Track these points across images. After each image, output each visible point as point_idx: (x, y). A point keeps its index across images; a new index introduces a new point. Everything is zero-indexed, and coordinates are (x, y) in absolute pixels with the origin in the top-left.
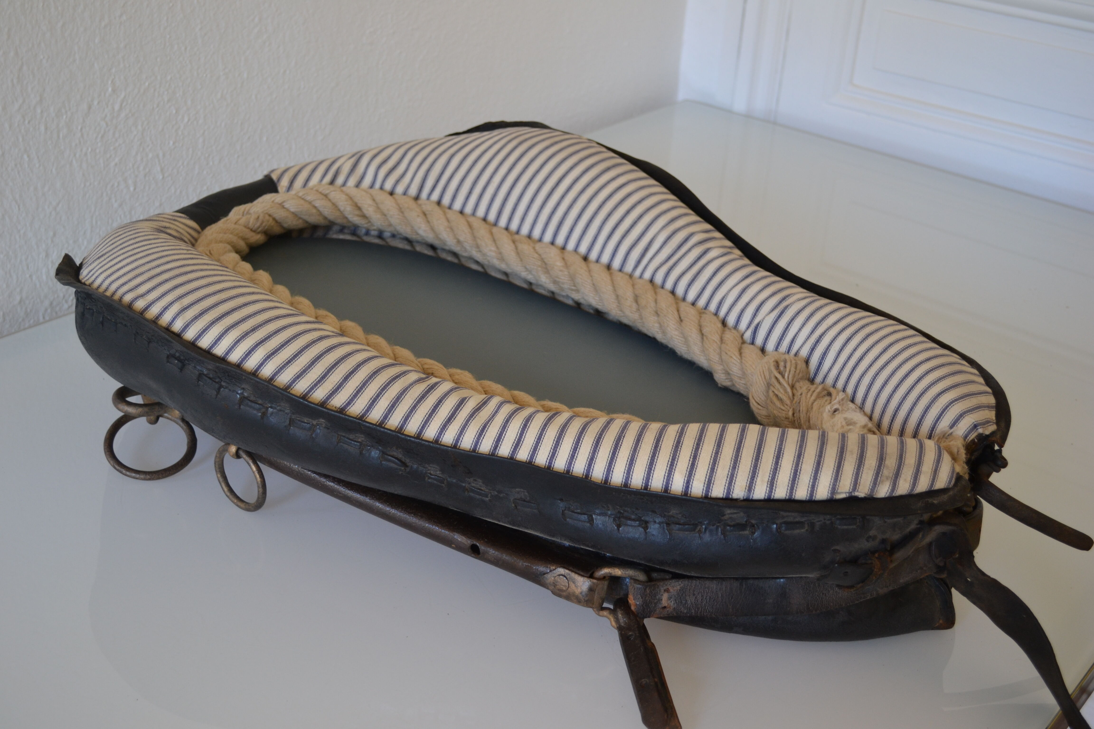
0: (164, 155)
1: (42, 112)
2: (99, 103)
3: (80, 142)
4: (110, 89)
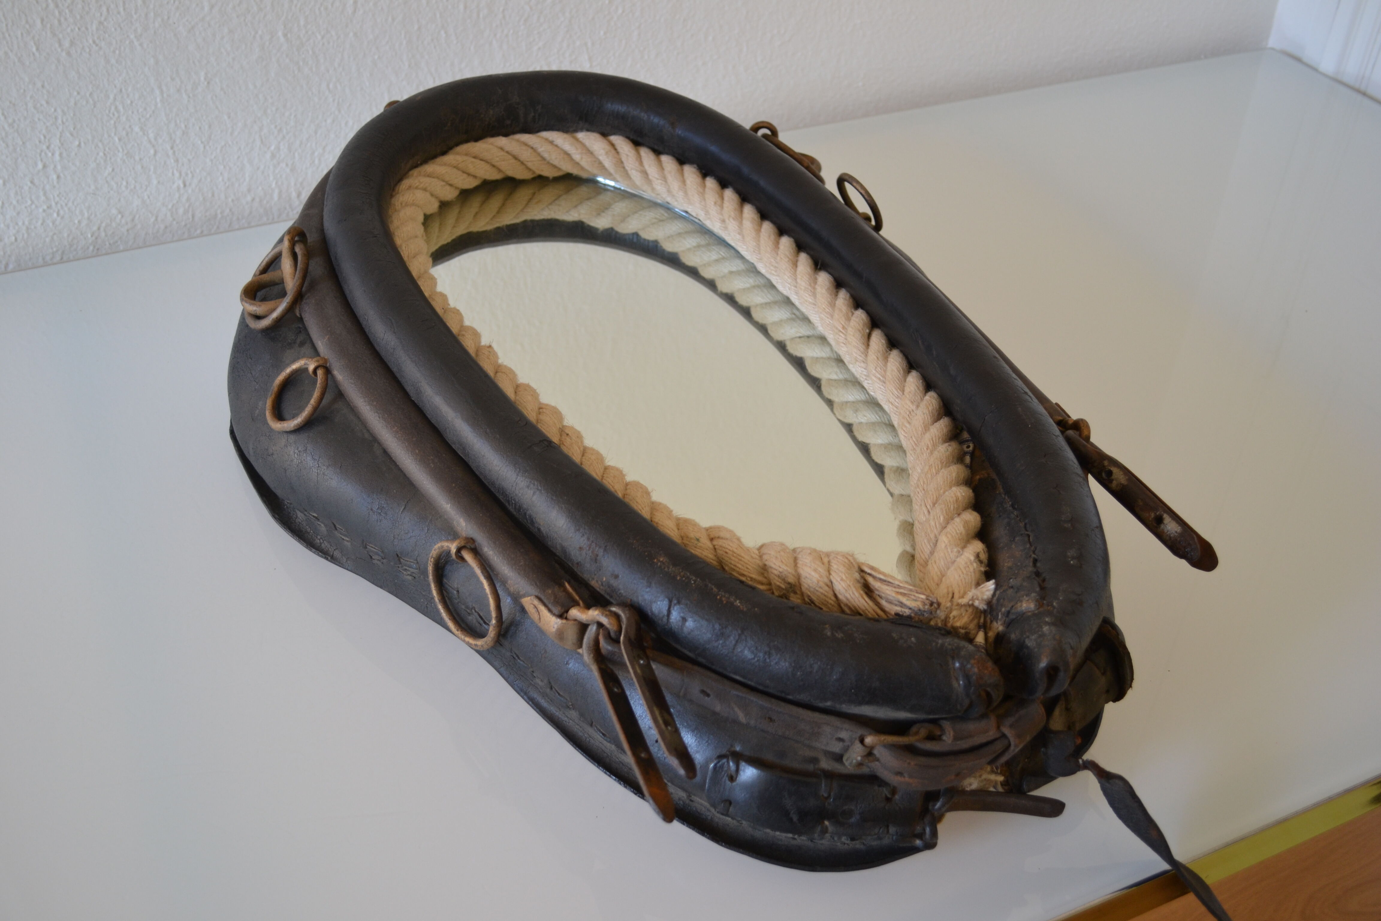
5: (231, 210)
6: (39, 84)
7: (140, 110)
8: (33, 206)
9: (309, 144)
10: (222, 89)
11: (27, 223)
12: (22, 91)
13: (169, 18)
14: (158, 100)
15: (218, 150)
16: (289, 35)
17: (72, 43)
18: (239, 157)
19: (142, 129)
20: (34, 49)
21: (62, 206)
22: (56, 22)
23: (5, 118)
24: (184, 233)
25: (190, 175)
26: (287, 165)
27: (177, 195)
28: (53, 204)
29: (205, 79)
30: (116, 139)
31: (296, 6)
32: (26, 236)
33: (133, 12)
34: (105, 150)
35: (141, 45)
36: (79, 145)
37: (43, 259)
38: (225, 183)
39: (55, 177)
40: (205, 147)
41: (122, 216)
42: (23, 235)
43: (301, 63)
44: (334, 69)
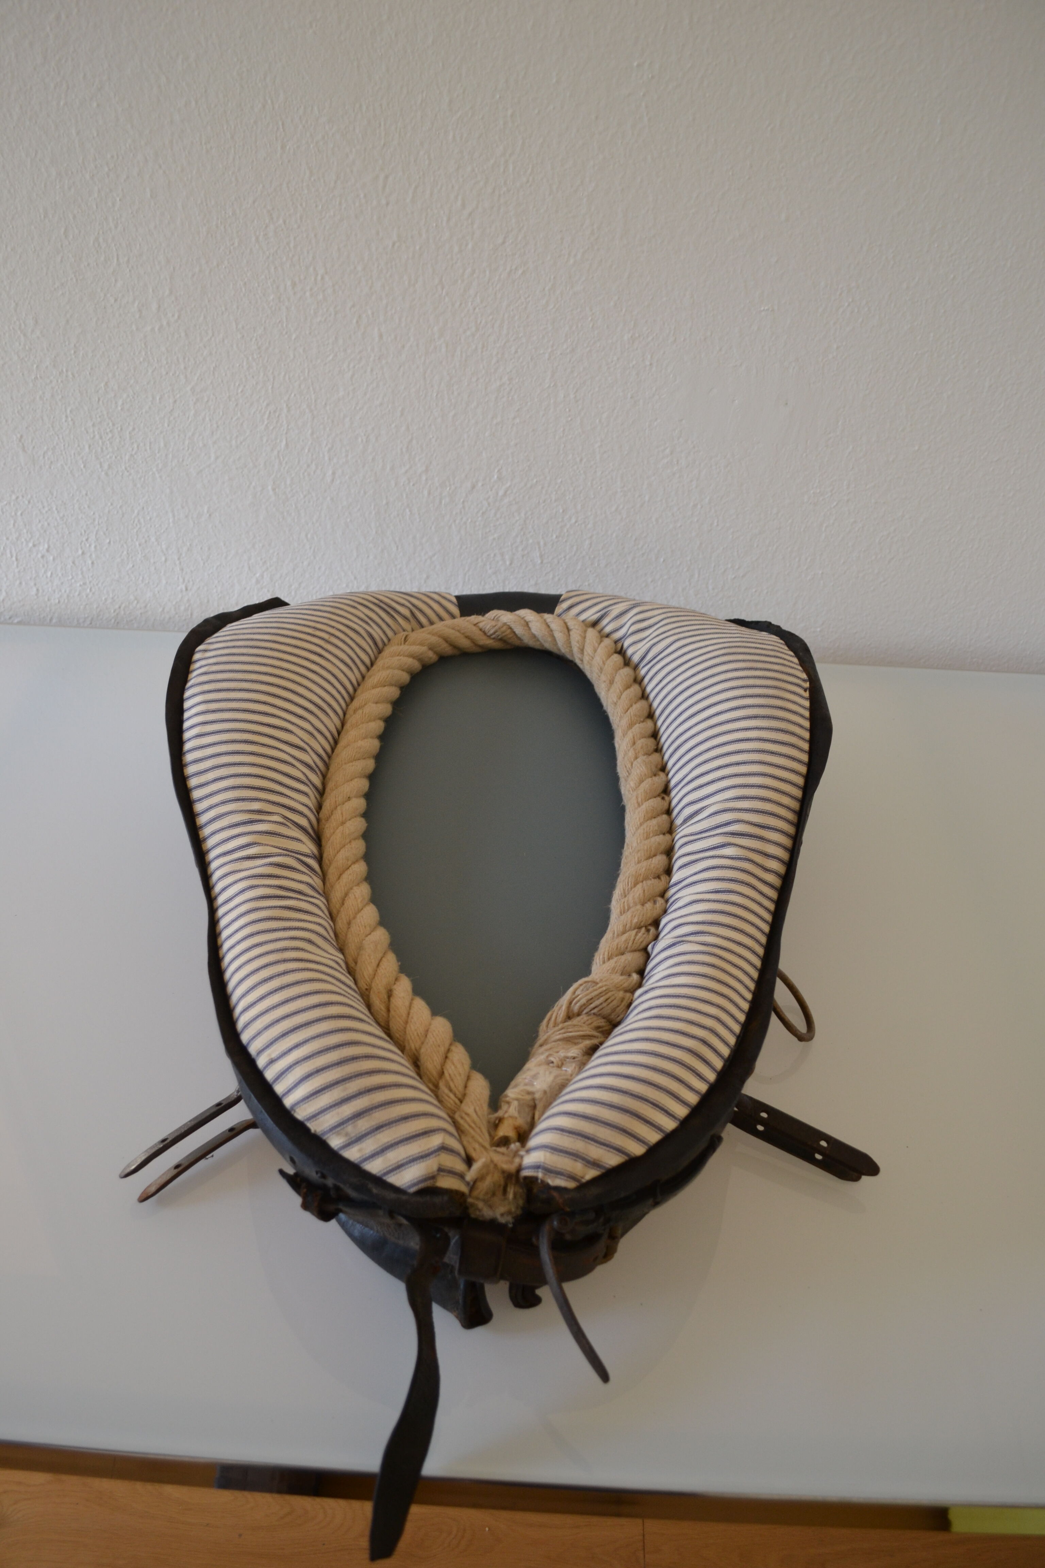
0: (545, 544)
1: (427, 479)
2: (483, 485)
3: (461, 512)
4: (496, 477)
6: (84, 493)
7: (156, 526)
8: (73, 581)
10: (220, 522)
11: (68, 592)
12: (71, 495)
13: (183, 460)
14: (171, 520)
15: (215, 568)
16: (277, 490)
17: (110, 467)
18: (230, 577)
19: (157, 540)
20: (82, 466)
21: (94, 585)
22: (99, 450)
23: (58, 512)
24: (183, 625)
25: (191, 583)
26: (268, 591)
27: (180, 596)
28: (88, 582)
29: (208, 512)
30: (137, 543)
31: (284, 468)
32: (66, 601)
33: (157, 452)
34: (128, 550)
35: (161, 477)
36: (109, 543)
37: (78, 621)
38: (218, 595)
39: (90, 562)
40: (204, 564)
41: (138, 603)
42: (64, 600)
43: (285, 514)
44: (313, 523)
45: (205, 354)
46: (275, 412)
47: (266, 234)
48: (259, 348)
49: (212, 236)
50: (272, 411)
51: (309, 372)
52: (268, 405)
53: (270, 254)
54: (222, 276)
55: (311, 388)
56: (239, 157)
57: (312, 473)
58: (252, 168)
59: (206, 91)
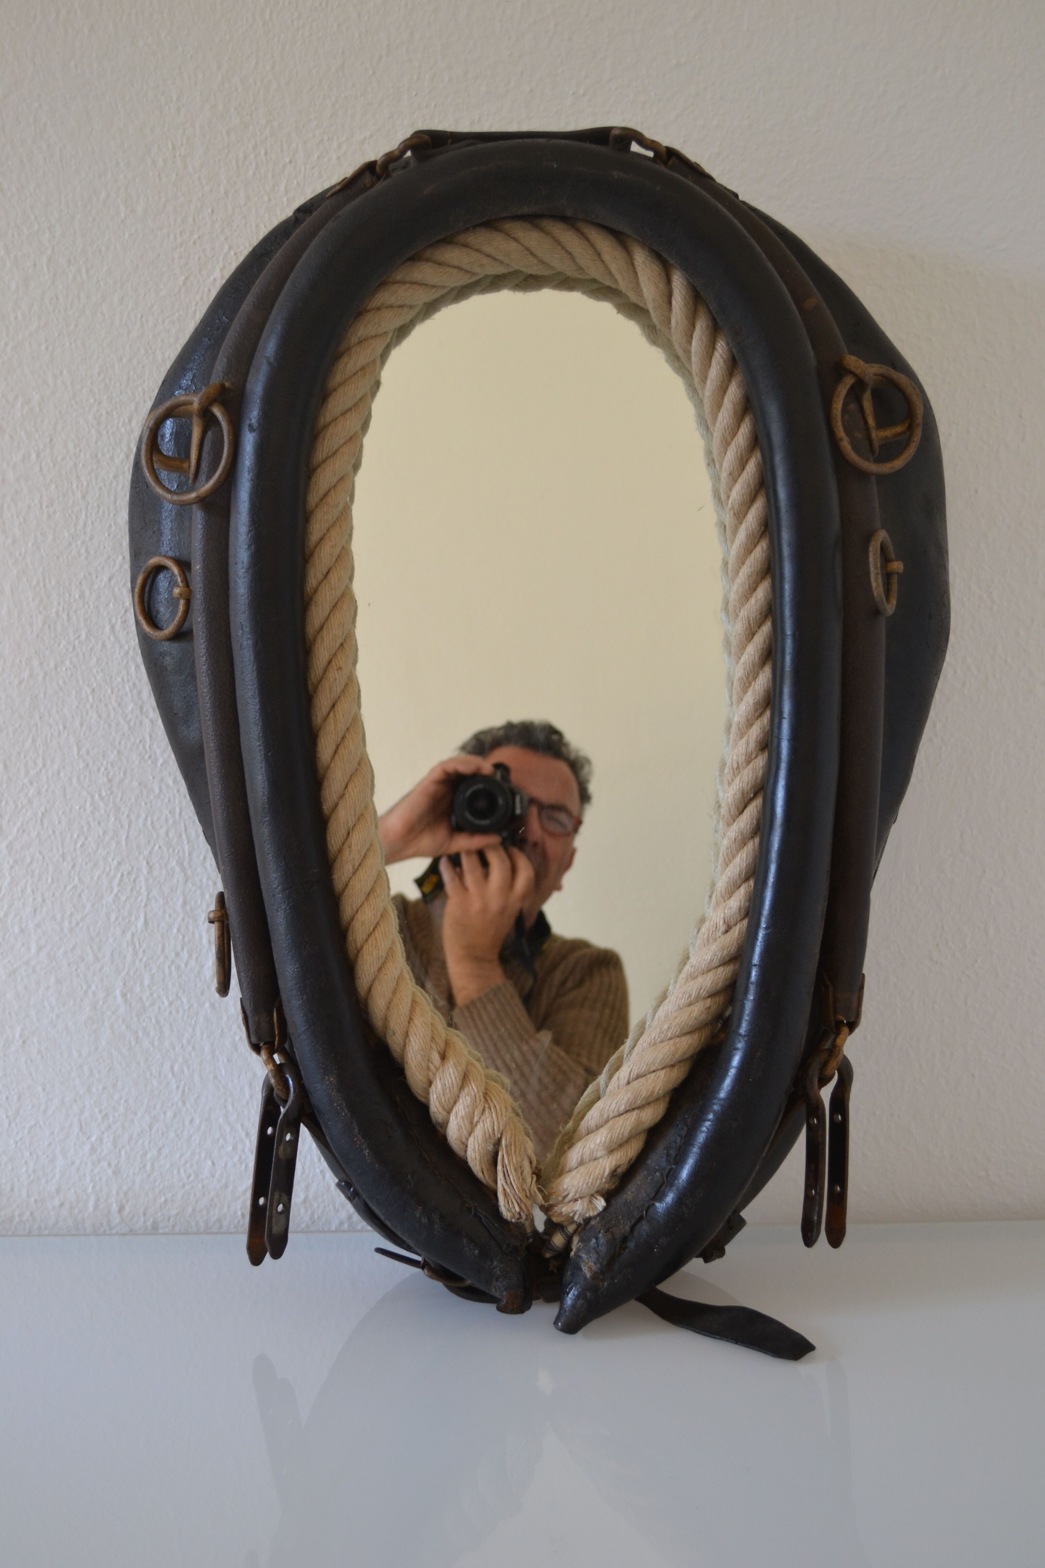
5: (31, 1214)
9: (141, 1142)
10: (39, 1052)
15: (26, 1131)
16: (129, 995)
18: (50, 1144)
26: (109, 1165)
29: (21, 1036)
31: (141, 960)
38: (30, 1176)
40: (10, 1123)
43: (141, 1033)
44: (182, 1046)
45: (30, 794)
46: (129, 874)
47: (125, 621)
48: (110, 781)
49: (49, 627)
50: (125, 873)
51: (181, 812)
52: (119, 864)
53: (129, 648)
54: (61, 682)
55: (184, 836)
56: (92, 522)
57: (183, 966)
58: (109, 535)
59: (51, 440)
